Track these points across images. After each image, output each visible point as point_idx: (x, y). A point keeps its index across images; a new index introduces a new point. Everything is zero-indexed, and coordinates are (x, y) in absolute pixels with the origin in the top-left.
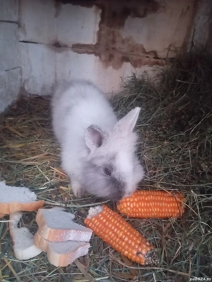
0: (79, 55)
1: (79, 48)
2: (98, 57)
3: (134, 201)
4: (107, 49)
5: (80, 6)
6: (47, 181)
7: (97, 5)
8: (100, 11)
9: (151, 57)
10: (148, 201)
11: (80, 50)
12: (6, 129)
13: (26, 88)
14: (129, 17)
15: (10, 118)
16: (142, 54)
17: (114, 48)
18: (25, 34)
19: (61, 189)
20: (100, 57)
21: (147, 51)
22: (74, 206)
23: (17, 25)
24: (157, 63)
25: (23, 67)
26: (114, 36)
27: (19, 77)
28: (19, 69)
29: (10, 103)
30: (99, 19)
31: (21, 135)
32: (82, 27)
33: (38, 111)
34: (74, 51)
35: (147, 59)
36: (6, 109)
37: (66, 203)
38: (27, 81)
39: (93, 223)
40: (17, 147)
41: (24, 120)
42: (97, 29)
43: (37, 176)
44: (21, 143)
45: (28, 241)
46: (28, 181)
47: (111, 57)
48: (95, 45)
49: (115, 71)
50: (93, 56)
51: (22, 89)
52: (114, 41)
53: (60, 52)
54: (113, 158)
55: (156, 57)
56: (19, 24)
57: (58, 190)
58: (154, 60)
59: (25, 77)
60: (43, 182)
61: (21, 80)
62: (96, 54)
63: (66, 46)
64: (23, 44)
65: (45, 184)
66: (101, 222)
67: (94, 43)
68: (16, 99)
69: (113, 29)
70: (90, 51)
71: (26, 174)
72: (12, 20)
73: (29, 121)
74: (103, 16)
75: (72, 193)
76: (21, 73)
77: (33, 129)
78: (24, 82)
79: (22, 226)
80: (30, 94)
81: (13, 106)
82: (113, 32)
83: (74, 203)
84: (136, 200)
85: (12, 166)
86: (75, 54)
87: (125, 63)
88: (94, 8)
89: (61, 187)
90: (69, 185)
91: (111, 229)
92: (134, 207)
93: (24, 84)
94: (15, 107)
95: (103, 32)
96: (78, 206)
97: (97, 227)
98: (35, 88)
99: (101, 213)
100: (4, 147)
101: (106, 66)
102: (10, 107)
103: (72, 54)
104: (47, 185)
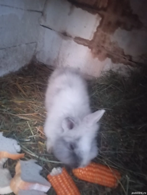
0: (78, 45)
1: (79, 40)
2: (90, 50)
3: (85, 170)
4: (98, 46)
5: (87, 12)
6: (32, 135)
7: (99, 14)
8: (101, 19)
9: (127, 59)
10: (94, 173)
11: (79, 42)
12: (15, 85)
13: (37, 57)
14: (119, 28)
15: (20, 77)
16: (121, 55)
17: (103, 47)
18: (45, 21)
19: (40, 144)
20: (92, 50)
21: (125, 54)
22: (45, 160)
23: (41, 14)
24: (130, 64)
25: (38, 43)
26: (105, 38)
27: (34, 49)
28: (35, 44)
29: (23, 65)
30: (98, 24)
31: (24, 93)
32: (85, 27)
33: (40, 76)
34: (75, 42)
35: (124, 60)
36: (19, 69)
37: (40, 156)
38: (38, 52)
39: (53, 180)
40: (19, 103)
41: (29, 82)
42: (95, 30)
43: (26, 130)
44: (22, 100)
45: (6, 181)
46: (19, 132)
47: (99, 52)
48: (90, 41)
49: (99, 61)
50: (87, 48)
51: (34, 57)
52: (104, 42)
53: (65, 39)
54: (78, 139)
55: (130, 60)
56: (42, 13)
57: (37, 144)
58: (128, 61)
59: (38, 49)
60: (29, 135)
61: (35, 51)
62: (90, 47)
63: (71, 37)
64: (42, 27)
65: (30, 137)
66: (58, 181)
67: (90, 40)
68: (28, 63)
69: (105, 33)
70: (86, 44)
71: (19, 126)
72: (38, 10)
73: (33, 83)
74: (101, 23)
75: (46, 148)
76: (36, 46)
77: (33, 90)
78: (36, 53)
79: (6, 167)
80: (39, 62)
81: (25, 67)
82: (105, 36)
83: (45, 157)
84: (87, 169)
85: (11, 118)
86: (76, 43)
87: (107, 58)
88: (97, 15)
89: (40, 143)
90: (45, 142)
91: (63, 189)
92: (84, 174)
93: (36, 54)
94: (26, 68)
95: (98, 34)
96: (47, 160)
97: (55, 184)
98: (43, 59)
99: (60, 174)
100: (11, 101)
101: (94, 57)
102: (23, 68)
103: (73, 43)
104: (31, 138)
